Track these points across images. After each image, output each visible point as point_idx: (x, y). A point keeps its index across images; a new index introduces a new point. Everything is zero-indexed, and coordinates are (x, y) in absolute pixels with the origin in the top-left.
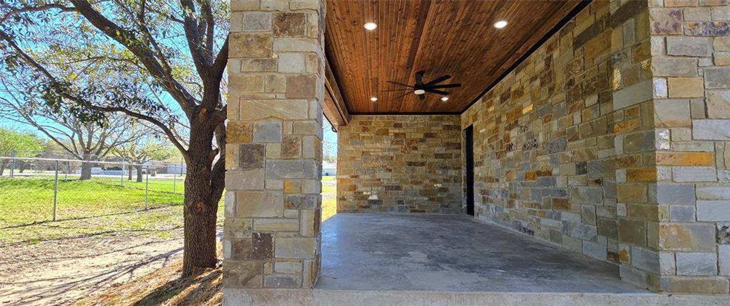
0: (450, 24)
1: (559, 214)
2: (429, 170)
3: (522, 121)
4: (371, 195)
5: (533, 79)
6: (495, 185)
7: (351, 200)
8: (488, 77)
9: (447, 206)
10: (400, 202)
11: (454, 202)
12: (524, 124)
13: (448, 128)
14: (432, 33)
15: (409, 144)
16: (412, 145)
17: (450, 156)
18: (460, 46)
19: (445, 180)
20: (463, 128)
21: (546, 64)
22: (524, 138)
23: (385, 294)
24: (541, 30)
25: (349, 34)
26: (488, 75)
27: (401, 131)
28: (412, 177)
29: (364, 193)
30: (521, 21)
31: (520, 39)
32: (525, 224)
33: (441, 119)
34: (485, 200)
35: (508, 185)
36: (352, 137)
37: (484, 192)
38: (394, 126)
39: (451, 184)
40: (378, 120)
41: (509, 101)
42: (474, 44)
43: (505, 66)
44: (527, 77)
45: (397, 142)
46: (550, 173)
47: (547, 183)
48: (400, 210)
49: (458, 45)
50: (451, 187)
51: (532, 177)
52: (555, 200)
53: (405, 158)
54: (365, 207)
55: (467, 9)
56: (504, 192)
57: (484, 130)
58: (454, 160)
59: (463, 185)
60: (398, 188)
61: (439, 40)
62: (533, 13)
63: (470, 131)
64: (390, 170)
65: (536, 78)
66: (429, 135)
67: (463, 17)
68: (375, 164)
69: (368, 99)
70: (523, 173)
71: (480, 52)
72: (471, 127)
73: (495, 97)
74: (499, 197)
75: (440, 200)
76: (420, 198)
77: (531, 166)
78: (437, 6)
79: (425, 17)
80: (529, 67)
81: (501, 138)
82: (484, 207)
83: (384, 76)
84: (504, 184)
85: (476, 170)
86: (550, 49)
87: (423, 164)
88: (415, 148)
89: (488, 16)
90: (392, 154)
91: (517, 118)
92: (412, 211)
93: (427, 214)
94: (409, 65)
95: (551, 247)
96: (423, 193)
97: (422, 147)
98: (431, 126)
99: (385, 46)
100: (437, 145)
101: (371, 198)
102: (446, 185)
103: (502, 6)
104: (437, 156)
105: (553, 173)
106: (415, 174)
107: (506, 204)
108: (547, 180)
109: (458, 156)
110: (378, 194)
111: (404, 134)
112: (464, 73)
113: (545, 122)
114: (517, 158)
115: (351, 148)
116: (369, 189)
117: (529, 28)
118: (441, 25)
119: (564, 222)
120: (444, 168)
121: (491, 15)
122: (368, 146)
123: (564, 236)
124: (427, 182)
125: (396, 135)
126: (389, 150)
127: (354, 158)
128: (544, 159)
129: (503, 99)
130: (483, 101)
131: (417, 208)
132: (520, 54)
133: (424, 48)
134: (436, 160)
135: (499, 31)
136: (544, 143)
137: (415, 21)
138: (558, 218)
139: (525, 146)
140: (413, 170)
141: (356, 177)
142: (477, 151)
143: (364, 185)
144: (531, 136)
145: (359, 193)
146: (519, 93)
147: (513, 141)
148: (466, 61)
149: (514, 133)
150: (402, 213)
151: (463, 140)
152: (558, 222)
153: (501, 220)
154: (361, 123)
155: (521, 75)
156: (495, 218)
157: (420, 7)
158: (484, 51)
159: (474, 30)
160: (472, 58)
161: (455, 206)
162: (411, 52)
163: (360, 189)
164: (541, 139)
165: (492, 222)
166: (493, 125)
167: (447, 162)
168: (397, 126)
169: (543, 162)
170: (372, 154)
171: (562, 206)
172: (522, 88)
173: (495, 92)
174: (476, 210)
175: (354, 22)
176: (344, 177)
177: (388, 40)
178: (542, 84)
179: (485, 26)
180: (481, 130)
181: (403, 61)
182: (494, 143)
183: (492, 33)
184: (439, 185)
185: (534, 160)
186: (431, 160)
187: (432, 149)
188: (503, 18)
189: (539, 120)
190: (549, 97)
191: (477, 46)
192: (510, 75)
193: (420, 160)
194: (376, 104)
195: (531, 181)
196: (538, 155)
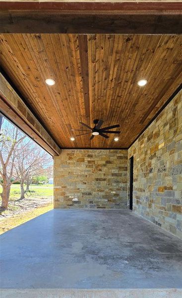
0: (106, 82)
1: (175, 215)
2: (108, 183)
3: (158, 153)
4: (74, 198)
5: (165, 125)
6: (143, 194)
7: (62, 201)
8: (140, 124)
9: (118, 205)
10: (91, 202)
11: (123, 202)
12: (159, 156)
13: (120, 158)
14: (96, 90)
15: (97, 167)
16: (98, 168)
17: (120, 175)
18: (118, 101)
19: (118, 189)
20: (129, 158)
21: (173, 114)
22: (159, 164)
23: (23, 292)
24: (170, 88)
25: (38, 89)
26: (140, 123)
27: (92, 159)
28: (98, 187)
29: (70, 197)
30: (156, 81)
31: (157, 95)
32: (157, 219)
33: (116, 152)
34: (138, 202)
35: (149, 194)
36: (62, 163)
37: (138, 198)
38: (88, 156)
39: (121, 191)
40: (78, 152)
41: (152, 140)
42: (127, 99)
43: (150, 117)
44: (162, 124)
45: (90, 166)
46: (171, 188)
47: (170, 195)
48: (91, 207)
49: (116, 99)
50: (121, 193)
51: (162, 190)
52: (174, 206)
53: (95, 176)
54: (71, 205)
55: (116, 69)
56: (147, 198)
57: (139, 159)
58: (123, 177)
59: (128, 193)
60: (90, 194)
61: (102, 95)
62: (164, 73)
63: (132, 159)
64: (85, 183)
65: (167, 124)
66: (108, 162)
67: (115, 76)
68: (77, 180)
69: (69, 139)
70: (157, 187)
71: (132, 106)
72: (133, 157)
73: (145, 138)
74: (145, 201)
75: (114, 201)
76: (103, 200)
77: (162, 183)
78: (94, 64)
79: (87, 75)
80: (164, 117)
81: (147, 164)
82: (137, 206)
83: (74, 123)
84: (147, 194)
85: (134, 183)
86: (176, 102)
87: (104, 180)
88: (100, 170)
89: (132, 75)
90: (86, 174)
91: (156, 151)
92: (98, 208)
93: (106, 209)
94: (87, 115)
95: (169, 237)
96: (104, 197)
97: (105, 169)
98: (110, 156)
99: (67, 99)
100: (113, 168)
101: (73, 200)
102: (118, 192)
103: (141, 66)
104: (113, 175)
105: (174, 188)
106: (100, 186)
107: (148, 206)
108: (170, 192)
109: (125, 175)
110: (78, 197)
111: (94, 161)
112: (124, 122)
113: (171, 154)
114: (155, 178)
115: (62, 170)
116: (73, 194)
117: (163, 87)
118: (100, 82)
119: (178, 221)
120: (117, 182)
121: (134, 75)
122: (73, 168)
123: (177, 230)
124: (107, 190)
125: (89, 162)
126: (85, 171)
127: (64, 176)
128: (169, 179)
129: (149, 139)
130: (139, 141)
131: (101, 206)
132: (158, 108)
133: (94, 101)
134: (113, 177)
135: (142, 88)
136: (169, 168)
137: (80, 78)
138: (175, 218)
139: (159, 170)
140: (99, 183)
141: (65, 187)
142: (135, 172)
143: (70, 192)
144: (163, 163)
145: (67, 197)
146: (157, 135)
147: (153, 166)
148: (124, 112)
149: (153, 161)
150: (92, 209)
151: (129, 165)
152: (174, 220)
153: (145, 215)
154: (68, 154)
155: (159, 122)
156: (142, 214)
157: (81, 65)
158: (135, 105)
159: (125, 87)
160: (128, 110)
161: (123, 204)
162: (85, 104)
163: (68, 194)
164: (168, 166)
165: (141, 216)
166: (143, 156)
167: (119, 179)
168: (90, 156)
169: (168, 180)
170: (74, 173)
171: (178, 210)
172: (159, 131)
173: (145, 135)
174: (133, 207)
175: (37, 78)
176: (58, 187)
177: (67, 95)
178: (170, 128)
179: (131, 84)
180: (137, 160)
181: (83, 112)
182: (143, 168)
183: (138, 90)
184: (114, 192)
185: (163, 179)
186: (110, 177)
187: (110, 170)
188: (144, 77)
189: (167, 153)
190: (174, 137)
191: (129, 101)
192: (153, 123)
193: (103, 177)
194: (75, 142)
195: (161, 192)
196: (165, 176)
